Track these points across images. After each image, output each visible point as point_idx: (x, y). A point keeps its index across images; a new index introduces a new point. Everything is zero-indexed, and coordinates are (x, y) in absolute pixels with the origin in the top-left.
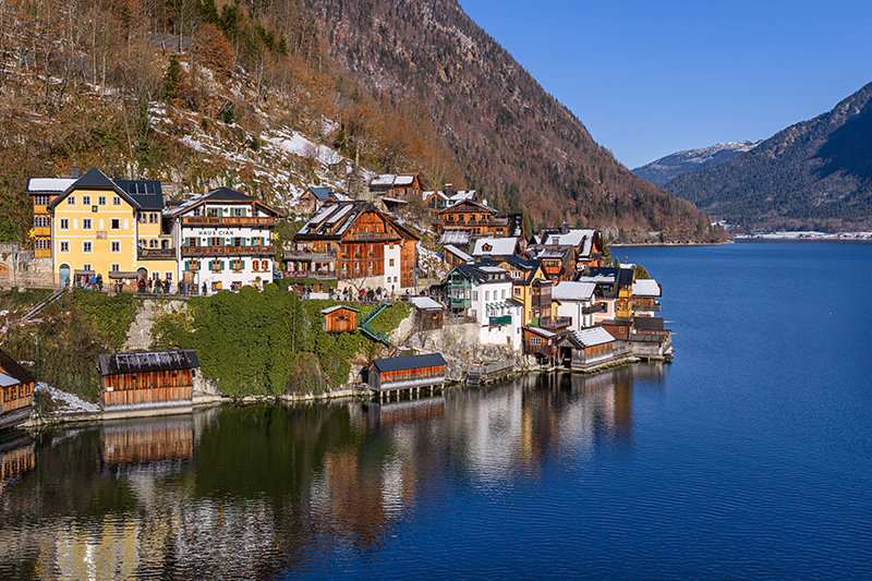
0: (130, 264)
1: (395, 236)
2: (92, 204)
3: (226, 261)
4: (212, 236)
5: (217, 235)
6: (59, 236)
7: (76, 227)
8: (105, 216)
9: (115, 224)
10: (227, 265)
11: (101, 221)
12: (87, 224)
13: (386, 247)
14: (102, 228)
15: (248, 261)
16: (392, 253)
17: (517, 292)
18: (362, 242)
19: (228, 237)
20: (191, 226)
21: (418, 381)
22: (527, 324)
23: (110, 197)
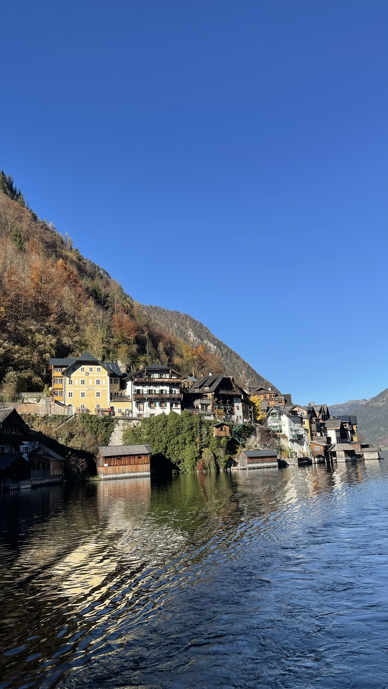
0: (106, 403)
1: (240, 393)
2: (86, 372)
4: (149, 389)
5: (152, 389)
6: (69, 389)
7: (76, 383)
8: (93, 378)
9: (98, 382)
10: (158, 404)
11: (90, 381)
13: (235, 399)
14: (90, 384)
15: (168, 402)
16: (237, 403)
17: (303, 423)
18: (224, 395)
19: (157, 389)
20: (138, 383)
21: (265, 464)
22: (311, 440)
23: (95, 367)
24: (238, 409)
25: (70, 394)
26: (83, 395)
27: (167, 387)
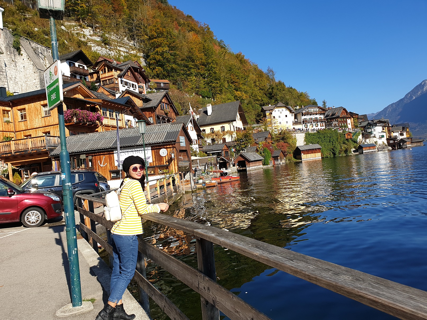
0: (291, 126)
1: (350, 116)
2: (280, 111)
3: (314, 124)
5: (311, 117)
6: (273, 121)
8: (283, 114)
9: (286, 116)
10: (314, 125)
11: (283, 116)
12: (279, 117)
13: (348, 119)
14: (283, 118)
15: (319, 124)
16: (349, 121)
17: (383, 129)
18: (343, 118)
19: (313, 117)
20: (305, 115)
21: (371, 151)
22: (388, 138)
23: (284, 109)
24: (349, 124)
25: (275, 123)
26: (280, 123)
27: (318, 116)
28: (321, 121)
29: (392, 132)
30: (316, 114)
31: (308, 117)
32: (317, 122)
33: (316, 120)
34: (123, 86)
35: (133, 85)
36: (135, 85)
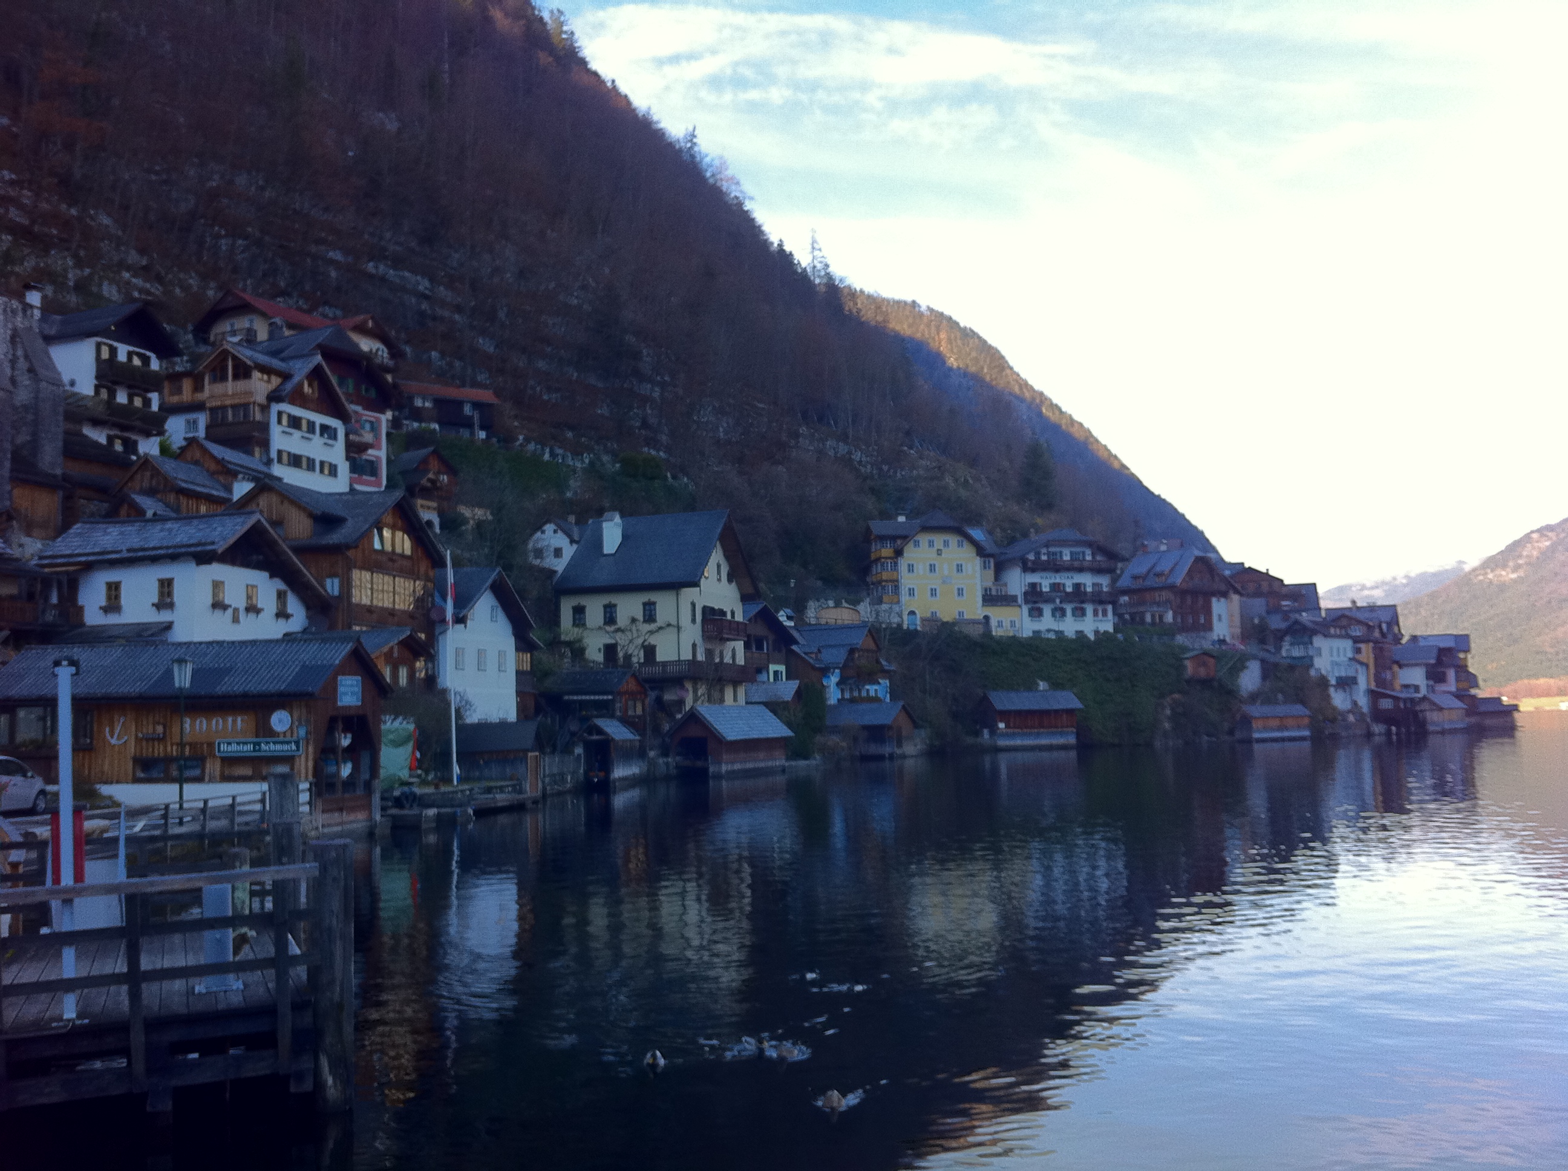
0: (974, 609)
1: (1225, 588)
2: (936, 547)
3: (1068, 608)
4: (1052, 581)
5: (1058, 581)
6: (906, 580)
7: (921, 572)
8: (949, 560)
9: (959, 568)
10: (1069, 612)
11: (946, 565)
12: (932, 568)
13: (1214, 600)
14: (946, 572)
15: (1089, 608)
16: (1218, 606)
17: (1358, 651)
18: (1194, 593)
19: (1069, 582)
20: (1033, 570)
21: (1286, 734)
22: (1373, 686)
23: (953, 539)
24: (1220, 621)
25: (911, 592)
26: (933, 593)
27: (1087, 581)
28: (1099, 599)
29: (1396, 668)
30: (1081, 570)
31: (1045, 581)
32: (1083, 602)
33: (1078, 596)
34: (283, 432)
35: (325, 429)
36: (335, 430)
